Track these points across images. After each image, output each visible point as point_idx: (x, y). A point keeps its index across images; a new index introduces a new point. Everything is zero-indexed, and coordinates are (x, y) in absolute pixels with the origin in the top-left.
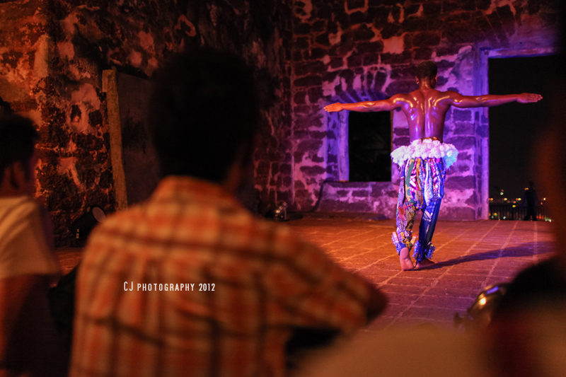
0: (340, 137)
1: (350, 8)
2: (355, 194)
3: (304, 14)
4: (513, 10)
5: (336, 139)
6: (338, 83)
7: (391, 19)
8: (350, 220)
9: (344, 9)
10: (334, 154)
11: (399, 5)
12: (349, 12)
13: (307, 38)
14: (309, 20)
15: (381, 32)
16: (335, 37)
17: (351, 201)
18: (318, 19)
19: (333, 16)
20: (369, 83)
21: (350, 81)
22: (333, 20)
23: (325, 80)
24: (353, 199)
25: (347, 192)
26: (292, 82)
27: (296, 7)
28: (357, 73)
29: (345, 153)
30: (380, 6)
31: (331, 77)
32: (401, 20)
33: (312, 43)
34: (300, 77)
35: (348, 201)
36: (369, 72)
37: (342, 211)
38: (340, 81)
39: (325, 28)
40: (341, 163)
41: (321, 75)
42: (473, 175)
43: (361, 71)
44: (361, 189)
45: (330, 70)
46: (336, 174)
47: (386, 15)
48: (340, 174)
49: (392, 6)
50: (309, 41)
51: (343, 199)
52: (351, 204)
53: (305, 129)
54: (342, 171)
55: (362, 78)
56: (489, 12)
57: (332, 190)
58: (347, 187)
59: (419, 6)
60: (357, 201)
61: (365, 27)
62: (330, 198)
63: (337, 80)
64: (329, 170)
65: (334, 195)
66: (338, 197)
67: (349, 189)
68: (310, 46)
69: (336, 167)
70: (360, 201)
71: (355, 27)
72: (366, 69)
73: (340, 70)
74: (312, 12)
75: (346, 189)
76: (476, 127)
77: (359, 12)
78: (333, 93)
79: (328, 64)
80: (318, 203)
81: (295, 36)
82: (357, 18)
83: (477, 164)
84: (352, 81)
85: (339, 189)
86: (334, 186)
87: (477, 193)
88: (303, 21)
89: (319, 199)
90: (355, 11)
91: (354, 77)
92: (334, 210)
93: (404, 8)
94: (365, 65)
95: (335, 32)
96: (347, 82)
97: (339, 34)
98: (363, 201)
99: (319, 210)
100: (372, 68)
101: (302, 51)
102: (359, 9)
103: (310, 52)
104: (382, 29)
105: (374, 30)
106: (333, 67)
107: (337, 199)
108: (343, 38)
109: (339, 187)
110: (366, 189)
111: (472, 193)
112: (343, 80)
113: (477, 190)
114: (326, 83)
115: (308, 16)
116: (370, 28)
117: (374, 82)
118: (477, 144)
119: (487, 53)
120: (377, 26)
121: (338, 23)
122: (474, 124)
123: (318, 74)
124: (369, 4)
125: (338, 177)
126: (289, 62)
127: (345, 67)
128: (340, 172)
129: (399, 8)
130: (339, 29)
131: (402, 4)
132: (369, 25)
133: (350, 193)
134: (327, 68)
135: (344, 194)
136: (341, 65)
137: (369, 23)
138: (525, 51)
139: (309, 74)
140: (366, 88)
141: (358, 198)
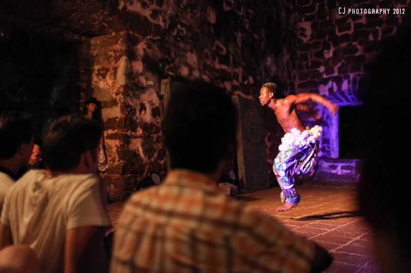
0: (332, 125)
1: (340, 31)
2: (342, 168)
3: (306, 36)
5: (329, 127)
6: (331, 86)
7: (371, 38)
8: (338, 187)
9: (335, 32)
10: (328, 138)
11: (377, 28)
12: (339, 34)
13: (308, 54)
14: (310, 40)
15: (364, 48)
16: (329, 53)
17: (339, 173)
18: (315, 40)
19: (327, 37)
20: (354, 86)
21: (339, 85)
22: (327, 40)
23: (320, 84)
24: (342, 172)
25: (337, 166)
26: (296, 85)
27: (300, 32)
28: (345, 79)
29: (336, 137)
30: (363, 29)
31: (325, 82)
32: (379, 38)
33: (311, 57)
34: (302, 82)
35: (337, 173)
36: (354, 78)
37: (333, 180)
38: (332, 85)
39: (321, 46)
40: (333, 145)
41: (318, 80)
43: (347, 77)
44: (347, 164)
45: (325, 76)
46: (329, 152)
47: (368, 36)
48: (332, 153)
49: (372, 29)
50: (309, 56)
51: (333, 172)
52: (340, 175)
53: (306, 120)
54: (333, 151)
55: (349, 82)
57: (326, 165)
58: (336, 163)
59: (393, 28)
60: (344, 173)
61: (351, 44)
62: (324, 170)
63: (330, 84)
64: (323, 150)
65: (327, 168)
66: (330, 170)
67: (338, 164)
68: (310, 59)
69: (329, 147)
70: (346, 173)
71: (344, 45)
72: (352, 75)
73: (332, 77)
74: (312, 35)
75: (336, 164)
77: (347, 34)
78: (327, 93)
79: (323, 72)
80: (314, 174)
81: (299, 53)
82: (345, 38)
84: (342, 85)
85: (331, 164)
86: (327, 162)
88: (305, 42)
89: (316, 171)
90: (343, 33)
91: (343, 82)
92: (327, 180)
93: (381, 30)
94: (351, 72)
95: (329, 49)
96: (337, 85)
97: (332, 50)
98: (349, 173)
99: (315, 179)
100: (356, 75)
101: (304, 63)
102: (347, 32)
103: (310, 64)
104: (364, 46)
105: (358, 47)
106: (327, 74)
107: (329, 172)
108: (334, 53)
109: (331, 162)
110: (351, 164)
112: (335, 84)
114: (322, 86)
115: (309, 38)
116: (355, 45)
117: (357, 85)
120: (360, 44)
121: (331, 43)
123: (315, 80)
124: (354, 28)
125: (330, 155)
126: (294, 71)
127: (336, 74)
128: (332, 151)
129: (378, 30)
130: (332, 46)
131: (380, 27)
132: (354, 44)
133: (339, 167)
134: (322, 75)
135: (335, 167)
136: (333, 72)
137: (354, 41)
139: (309, 79)
140: (351, 89)
141: (345, 171)
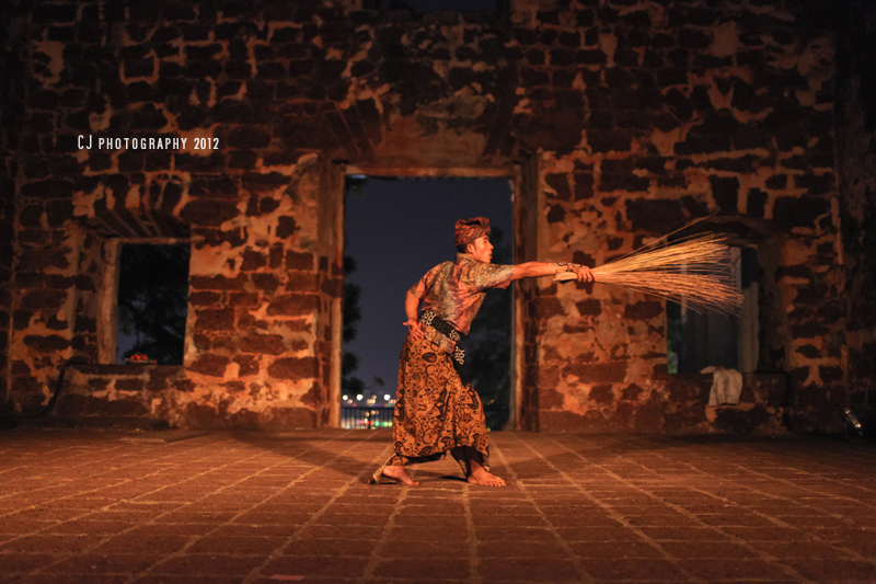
0: (104, 288)
1: (129, 74)
2: (119, 385)
3: (49, 74)
4: (379, 106)
5: (94, 291)
6: (101, 197)
7: (194, 99)
8: (101, 430)
9: (118, 75)
10: (91, 317)
11: (208, 79)
12: (126, 81)
13: (51, 116)
14: (58, 85)
15: (178, 120)
16: (100, 120)
17: (112, 397)
18: (72, 86)
19: (99, 84)
20: (153, 200)
21: (120, 196)
22: (98, 90)
23: (77, 189)
24: (117, 394)
25: (107, 382)
26: (18, 188)
27: (37, 61)
28: (134, 183)
29: (112, 315)
30: (179, 77)
31: (88, 185)
32: (212, 103)
33: (59, 125)
34: (34, 180)
35: (107, 396)
36: (153, 182)
37: (97, 414)
38: (104, 194)
39: (83, 103)
40: (103, 332)
41: (72, 180)
42: (313, 355)
43: (140, 179)
44: (131, 377)
45: (88, 172)
46: (94, 352)
47: (188, 94)
48: (101, 351)
49: (198, 80)
50: (54, 122)
51: (98, 394)
52: (113, 402)
53: (37, 271)
54: (104, 347)
55: (142, 191)
56: (345, 105)
57: (80, 379)
58: (106, 374)
59: (239, 85)
60: (122, 397)
61: (151, 107)
62: (76, 391)
63: (99, 190)
64: (77, 343)
65: (84, 387)
66: (89, 390)
67: (109, 377)
68: (55, 129)
69: (93, 339)
70: (128, 396)
71: (135, 106)
72: (149, 176)
73: (104, 175)
74: (63, 74)
75: (104, 377)
76: (321, 281)
77: (143, 83)
78: (91, 213)
79: (85, 163)
80: (53, 401)
81: (30, 111)
82: (140, 91)
83: (322, 339)
84: (126, 195)
85: (92, 376)
86: (83, 371)
87: (321, 385)
88: (46, 87)
89: (56, 394)
90: (136, 80)
91: (129, 189)
92: (81, 414)
93: (216, 85)
94: (149, 169)
95: (101, 111)
96: (115, 195)
97: (108, 114)
98: (134, 397)
99: (54, 413)
100: (159, 176)
101: (40, 136)
102: (143, 78)
103: (55, 140)
104: (179, 115)
105: (166, 114)
106: (92, 169)
107: (88, 394)
108: (112, 120)
109: (94, 373)
110: (140, 377)
111: (311, 385)
112: (109, 192)
113: (321, 380)
114: (80, 193)
115: (56, 79)
116: (161, 110)
117: (161, 198)
118: (323, 308)
119: (344, 170)
120: (171, 108)
121: (106, 97)
122: (318, 276)
123: (65, 178)
124: (160, 73)
125: (96, 356)
126: (13, 152)
127: (114, 170)
128: (101, 348)
129: (209, 83)
130: (108, 106)
131: (214, 78)
132: (158, 106)
133: (113, 383)
134: (84, 169)
135: (101, 385)
136: (108, 166)
137: (158, 102)
138: (397, 170)
139: (50, 176)
140: (147, 208)
141: (124, 393)
